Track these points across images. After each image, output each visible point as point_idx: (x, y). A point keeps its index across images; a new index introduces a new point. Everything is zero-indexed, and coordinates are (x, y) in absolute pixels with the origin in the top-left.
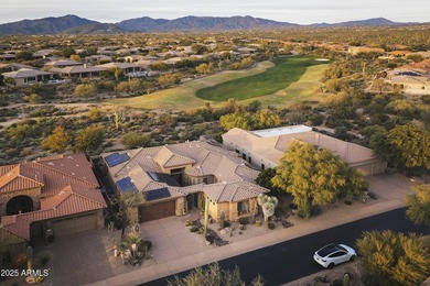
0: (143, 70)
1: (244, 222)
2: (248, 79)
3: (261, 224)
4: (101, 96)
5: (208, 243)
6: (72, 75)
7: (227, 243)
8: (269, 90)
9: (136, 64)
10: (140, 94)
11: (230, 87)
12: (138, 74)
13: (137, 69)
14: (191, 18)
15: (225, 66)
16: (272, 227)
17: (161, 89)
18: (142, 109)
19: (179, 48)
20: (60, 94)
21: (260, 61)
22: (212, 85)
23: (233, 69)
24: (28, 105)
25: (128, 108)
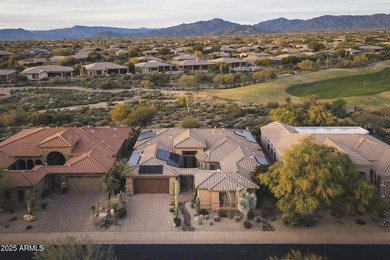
0: (249, 65)
1: (223, 214)
2: (355, 78)
3: (238, 220)
4: (202, 86)
5: (174, 225)
6: (186, 67)
7: (193, 229)
8: (373, 90)
9: (245, 60)
10: (235, 87)
11: (330, 84)
12: (244, 68)
13: (244, 64)
14: (328, 18)
15: (334, 64)
16: (248, 226)
17: (255, 82)
18: (226, 100)
19: (298, 46)
20: (172, 82)
21: (383, 59)
22: (311, 81)
23: (342, 67)
24: (143, 89)
25: (215, 98)
